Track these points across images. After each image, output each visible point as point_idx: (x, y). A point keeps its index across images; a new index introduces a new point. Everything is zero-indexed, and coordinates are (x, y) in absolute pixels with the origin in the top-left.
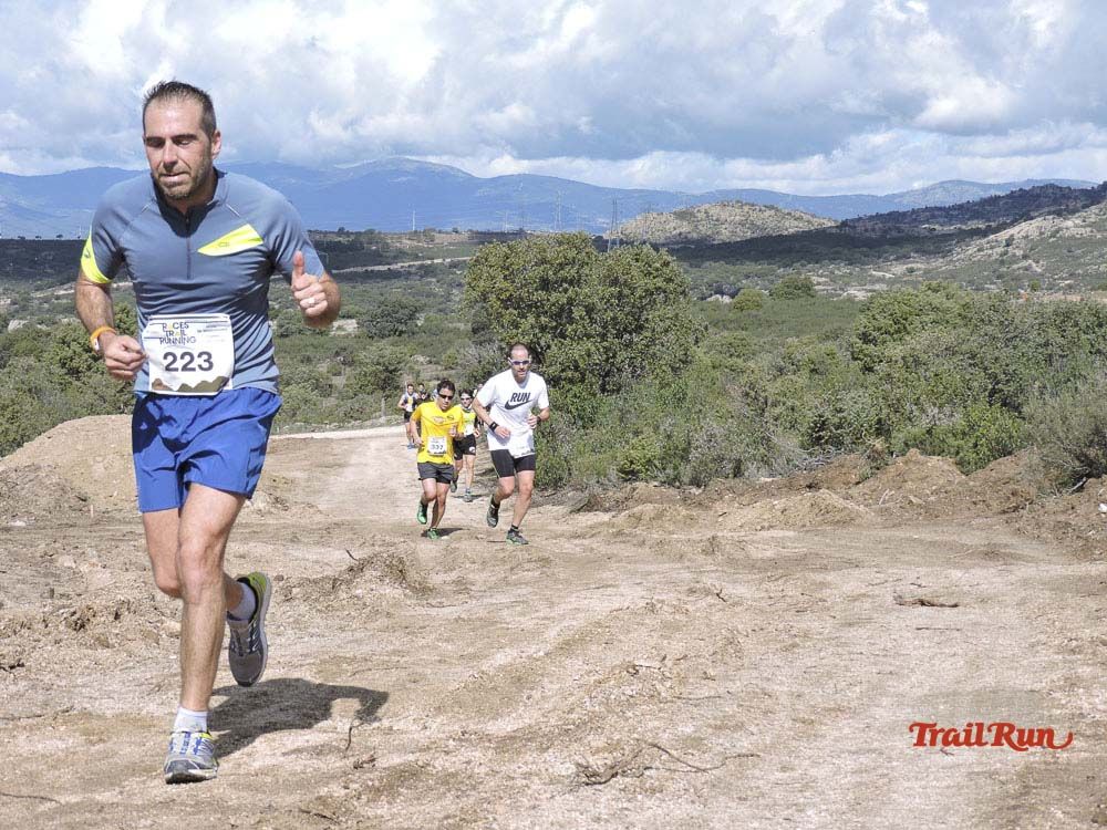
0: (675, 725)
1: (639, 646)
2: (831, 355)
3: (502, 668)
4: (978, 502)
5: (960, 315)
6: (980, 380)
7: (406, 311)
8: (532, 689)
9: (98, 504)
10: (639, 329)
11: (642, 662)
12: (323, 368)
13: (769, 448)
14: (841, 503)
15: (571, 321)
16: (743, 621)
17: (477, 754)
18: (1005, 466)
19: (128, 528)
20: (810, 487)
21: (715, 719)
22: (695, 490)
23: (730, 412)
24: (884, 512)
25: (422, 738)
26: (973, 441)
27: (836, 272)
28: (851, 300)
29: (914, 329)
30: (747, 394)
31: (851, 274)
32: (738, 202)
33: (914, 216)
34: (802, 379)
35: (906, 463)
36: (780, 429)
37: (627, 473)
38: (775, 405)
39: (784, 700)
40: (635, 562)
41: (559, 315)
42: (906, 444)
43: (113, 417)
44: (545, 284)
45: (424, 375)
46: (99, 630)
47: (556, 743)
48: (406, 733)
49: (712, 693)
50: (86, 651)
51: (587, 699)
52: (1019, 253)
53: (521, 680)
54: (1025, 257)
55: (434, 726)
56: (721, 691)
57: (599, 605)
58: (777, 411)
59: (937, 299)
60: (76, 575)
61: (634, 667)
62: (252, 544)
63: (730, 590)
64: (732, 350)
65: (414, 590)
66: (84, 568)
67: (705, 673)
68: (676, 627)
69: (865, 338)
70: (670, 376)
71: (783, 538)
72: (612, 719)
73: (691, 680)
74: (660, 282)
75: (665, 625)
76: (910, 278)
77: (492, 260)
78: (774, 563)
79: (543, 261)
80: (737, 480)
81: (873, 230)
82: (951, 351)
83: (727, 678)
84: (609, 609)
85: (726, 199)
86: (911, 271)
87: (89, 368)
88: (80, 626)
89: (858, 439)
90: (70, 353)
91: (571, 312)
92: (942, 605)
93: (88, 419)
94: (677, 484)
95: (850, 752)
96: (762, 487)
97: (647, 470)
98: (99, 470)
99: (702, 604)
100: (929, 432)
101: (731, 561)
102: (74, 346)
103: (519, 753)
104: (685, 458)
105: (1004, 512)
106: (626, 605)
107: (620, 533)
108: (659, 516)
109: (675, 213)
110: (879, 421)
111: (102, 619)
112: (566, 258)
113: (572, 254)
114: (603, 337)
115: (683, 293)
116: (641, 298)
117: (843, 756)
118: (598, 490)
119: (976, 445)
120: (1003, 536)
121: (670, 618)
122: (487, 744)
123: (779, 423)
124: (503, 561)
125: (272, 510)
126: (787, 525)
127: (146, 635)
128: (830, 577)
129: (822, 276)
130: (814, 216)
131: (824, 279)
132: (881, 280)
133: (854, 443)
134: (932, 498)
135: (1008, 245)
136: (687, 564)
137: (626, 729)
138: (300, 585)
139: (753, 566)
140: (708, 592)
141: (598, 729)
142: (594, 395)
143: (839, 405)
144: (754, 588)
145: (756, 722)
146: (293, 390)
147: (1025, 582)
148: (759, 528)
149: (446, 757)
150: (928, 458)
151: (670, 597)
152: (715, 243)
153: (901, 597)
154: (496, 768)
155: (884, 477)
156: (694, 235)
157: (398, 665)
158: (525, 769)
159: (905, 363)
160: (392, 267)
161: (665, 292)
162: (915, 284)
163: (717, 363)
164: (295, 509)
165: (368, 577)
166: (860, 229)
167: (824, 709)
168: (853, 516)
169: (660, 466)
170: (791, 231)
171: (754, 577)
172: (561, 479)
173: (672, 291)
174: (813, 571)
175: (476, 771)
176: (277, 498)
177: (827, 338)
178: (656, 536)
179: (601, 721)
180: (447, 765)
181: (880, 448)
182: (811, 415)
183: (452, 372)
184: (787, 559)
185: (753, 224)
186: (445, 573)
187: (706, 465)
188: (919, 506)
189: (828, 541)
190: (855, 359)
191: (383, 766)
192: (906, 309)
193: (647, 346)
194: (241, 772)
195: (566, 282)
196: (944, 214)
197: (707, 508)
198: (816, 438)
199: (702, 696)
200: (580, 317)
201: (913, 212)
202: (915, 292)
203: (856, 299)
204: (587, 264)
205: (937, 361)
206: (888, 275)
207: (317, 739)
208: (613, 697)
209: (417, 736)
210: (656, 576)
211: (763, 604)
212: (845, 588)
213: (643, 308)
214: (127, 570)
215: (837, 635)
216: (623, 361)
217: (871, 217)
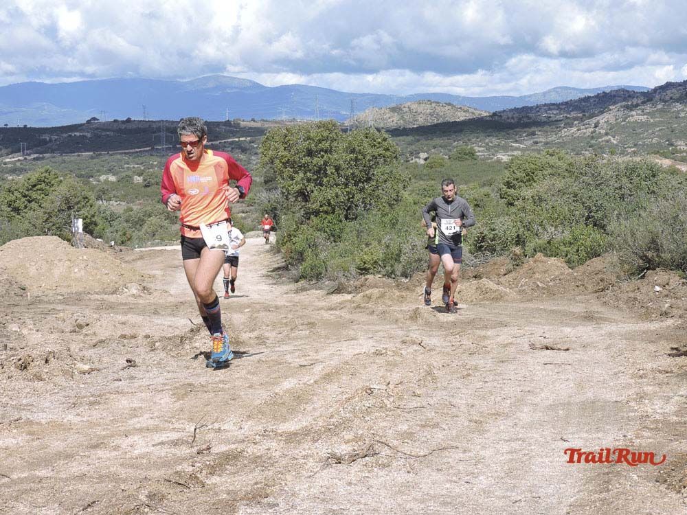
0: (396, 425)
1: (373, 375)
2: (487, 195)
3: (288, 391)
4: (580, 285)
6: (580, 211)
8: (306, 403)
9: (33, 292)
10: (369, 180)
11: (375, 386)
14: (495, 287)
15: (326, 175)
16: (437, 360)
17: (274, 444)
18: (596, 263)
19: (52, 307)
20: (475, 277)
21: (421, 421)
22: (404, 280)
24: (521, 292)
25: (240, 434)
26: (576, 248)
27: (490, 144)
28: (499, 161)
29: (538, 179)
31: (499, 145)
32: (429, 101)
33: (538, 109)
35: (535, 262)
37: (362, 269)
39: (463, 408)
40: (369, 324)
41: (318, 172)
42: (535, 251)
43: (41, 237)
44: (310, 153)
46: (35, 370)
47: (323, 437)
48: (229, 431)
49: (419, 405)
50: (27, 383)
51: (341, 409)
52: (603, 131)
53: (300, 398)
54: (607, 134)
55: (246, 427)
56: (425, 404)
57: (348, 351)
59: (553, 160)
60: (20, 336)
61: (370, 389)
62: (129, 316)
63: (427, 341)
64: (425, 193)
66: (25, 331)
67: (414, 392)
68: (396, 365)
69: (509, 185)
70: (387, 209)
72: (357, 422)
73: (405, 397)
74: (381, 151)
75: (389, 363)
76: (535, 148)
77: (277, 138)
78: (454, 324)
79: (309, 138)
81: (513, 118)
82: (561, 192)
83: (427, 395)
84: (353, 354)
85: (422, 99)
86: (536, 143)
87: (26, 207)
88: (24, 367)
89: (505, 247)
90: (14, 198)
91: (326, 169)
92: (559, 349)
93: (25, 239)
94: (393, 276)
95: (505, 440)
97: (375, 267)
98: (33, 270)
99: (411, 350)
100: (549, 242)
101: (428, 323)
102: (16, 193)
103: (300, 443)
104: (397, 260)
105: (596, 292)
106: (363, 351)
107: (358, 307)
108: (382, 296)
109: (389, 108)
110: (518, 236)
111: (38, 363)
112: (322, 136)
113: (326, 134)
114: (346, 185)
115: (396, 157)
116: (369, 161)
117: (500, 443)
118: (343, 280)
119: (578, 251)
120: (596, 307)
121: (391, 358)
122: (279, 438)
124: (286, 324)
125: (142, 294)
126: (462, 300)
127: (65, 373)
128: (490, 333)
129: (480, 146)
130: (475, 109)
131: (482, 149)
132: (517, 149)
133: (502, 250)
134: (551, 284)
135: (596, 127)
136: (401, 325)
137: (366, 428)
138: (160, 341)
139: (441, 326)
141: (349, 428)
142: (341, 221)
143: (493, 227)
144: (443, 340)
145: (446, 422)
146: (153, 219)
147: (610, 335)
149: (255, 446)
150: (548, 259)
151: (391, 346)
152: (415, 126)
153: (533, 344)
154: (286, 453)
155: (521, 271)
156: (402, 122)
157: (222, 390)
158: (304, 453)
159: (534, 200)
160: (214, 143)
161: (384, 157)
162: (539, 151)
163: (417, 201)
164: (155, 294)
165: (202, 335)
166: (504, 117)
167: (488, 414)
168: (502, 295)
169: (382, 265)
170: (462, 119)
171: (442, 333)
172: (321, 274)
173: (389, 156)
174: (479, 329)
175: (274, 454)
176: (144, 287)
177: (484, 185)
178: (381, 308)
179: (350, 423)
180: (255, 451)
181: (519, 253)
182: (476, 232)
183: (252, 208)
184: (462, 322)
185: (437, 115)
186: (250, 332)
187: (411, 264)
188: (543, 288)
189: (487, 310)
190: (502, 198)
191: (216, 452)
192: (534, 166)
193: (374, 191)
194: (127, 456)
195: (323, 151)
196: (556, 108)
197: (413, 291)
198: (479, 247)
199: (411, 407)
200: (331, 173)
201: (537, 106)
202: (539, 156)
203: (502, 161)
204: (336, 140)
205: (553, 199)
206: (522, 146)
207: (174, 436)
208: (357, 408)
209: (236, 433)
210: (381, 333)
211: (449, 349)
212: (499, 339)
213: (371, 167)
214: (52, 332)
215: (495, 368)
216: (358, 200)
217: (511, 110)
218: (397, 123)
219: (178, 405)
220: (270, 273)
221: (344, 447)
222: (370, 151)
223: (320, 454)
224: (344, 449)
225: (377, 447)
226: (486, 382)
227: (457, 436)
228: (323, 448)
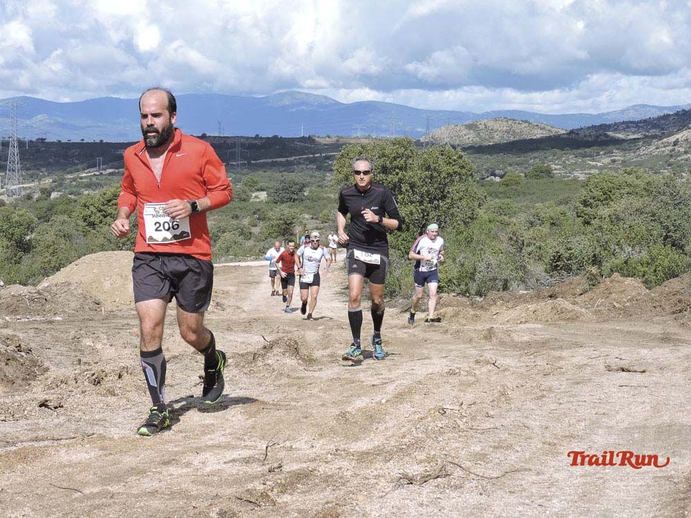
0: (469, 446)
1: (447, 395)
2: (563, 214)
3: (359, 409)
4: (657, 306)
5: (645, 189)
6: (658, 230)
7: (298, 187)
8: (379, 423)
9: (107, 306)
10: (444, 197)
11: (448, 406)
12: (246, 222)
13: (525, 273)
14: (571, 307)
15: (401, 193)
16: (510, 381)
17: (345, 463)
18: (674, 284)
19: (125, 322)
20: (551, 297)
21: (494, 442)
22: (478, 298)
23: (500, 250)
24: (597, 312)
25: (311, 453)
26: (654, 268)
27: (567, 162)
28: (575, 180)
29: (615, 198)
30: (511, 239)
31: (576, 163)
32: (505, 118)
33: (616, 127)
34: (546, 229)
35: (611, 282)
36: (532, 261)
38: (529, 245)
39: (537, 430)
40: (443, 343)
42: (612, 270)
43: (116, 252)
44: (385, 170)
45: (308, 227)
46: (108, 385)
47: (395, 457)
48: (301, 450)
49: (492, 426)
50: (100, 398)
51: (413, 429)
52: (682, 150)
53: (372, 417)
54: (686, 152)
55: (318, 446)
56: (498, 425)
57: (421, 370)
58: (530, 249)
59: (631, 179)
60: (94, 351)
61: (443, 409)
63: (501, 361)
64: (501, 210)
65: (303, 360)
66: (99, 346)
67: (487, 413)
68: (469, 385)
69: (585, 203)
70: (462, 227)
71: (534, 329)
72: (429, 442)
73: (478, 418)
74: (457, 169)
75: (462, 383)
76: (613, 166)
78: (529, 344)
79: (384, 156)
80: (505, 292)
81: (590, 136)
82: (639, 211)
83: (501, 416)
84: (425, 373)
85: (498, 116)
86: (614, 161)
87: (101, 222)
88: (97, 382)
89: (581, 267)
90: (89, 213)
91: (401, 187)
92: (635, 371)
93: (100, 254)
94: (468, 294)
96: (521, 297)
97: (449, 286)
98: (107, 285)
99: (484, 370)
100: (626, 262)
101: (502, 343)
102: (92, 208)
103: (371, 463)
104: (472, 278)
105: (674, 313)
106: (437, 370)
108: (456, 315)
109: (465, 125)
110: (595, 255)
111: (111, 378)
112: (397, 153)
113: (401, 151)
114: (421, 203)
115: (471, 175)
116: (445, 178)
119: (655, 271)
120: (673, 329)
121: (465, 378)
122: (351, 457)
123: (531, 255)
125: (215, 310)
126: (536, 320)
127: (138, 388)
128: (564, 353)
129: (557, 164)
130: (552, 127)
131: (559, 167)
132: (595, 167)
133: (578, 269)
134: (628, 304)
135: (675, 145)
136: (475, 344)
137: (438, 448)
138: (233, 357)
139: (515, 346)
140: (487, 363)
141: (421, 448)
143: (569, 246)
144: (517, 360)
145: (520, 444)
146: (227, 235)
147: (687, 357)
148: (519, 322)
149: (326, 465)
150: (625, 279)
151: (464, 366)
152: (491, 144)
153: (609, 366)
154: (358, 472)
155: (598, 291)
156: (478, 139)
157: (295, 408)
158: (375, 473)
159: (611, 219)
160: (289, 159)
161: (460, 174)
162: (616, 170)
163: (492, 219)
164: (228, 310)
165: (275, 352)
166: (582, 134)
167: (562, 436)
168: (578, 315)
169: (456, 283)
170: (538, 136)
171: (517, 353)
172: (395, 292)
173: (463, 174)
174: (554, 349)
175: (345, 474)
176: (217, 303)
177: (561, 203)
178: (454, 327)
179: (423, 443)
180: (327, 470)
181: (595, 273)
182: (551, 252)
183: (326, 224)
184: (537, 342)
185: (514, 132)
186: (323, 349)
187: (486, 283)
188: (620, 309)
189: (563, 331)
190: (578, 216)
191: (288, 470)
192: (610, 185)
193: (448, 208)
194: (199, 473)
195: (398, 168)
196: (634, 125)
197: (486, 310)
198: (555, 266)
199: (486, 428)
200: (406, 190)
201: (616, 124)
202: (616, 175)
203: (580, 179)
204: (411, 157)
205: (631, 218)
206: (599, 164)
207: (246, 453)
208: (430, 428)
209: (307, 452)
210: (455, 353)
211: (523, 370)
212: (574, 360)
213: (446, 185)
214: (125, 348)
215: (570, 389)
216: (433, 218)
217: (589, 128)
218: (472, 140)
219: (250, 422)
220: (344, 290)
221: (415, 467)
222: (445, 169)
223: (392, 474)
224: (415, 470)
225: (449, 468)
226: (560, 404)
227: (530, 459)
228: (394, 468)
